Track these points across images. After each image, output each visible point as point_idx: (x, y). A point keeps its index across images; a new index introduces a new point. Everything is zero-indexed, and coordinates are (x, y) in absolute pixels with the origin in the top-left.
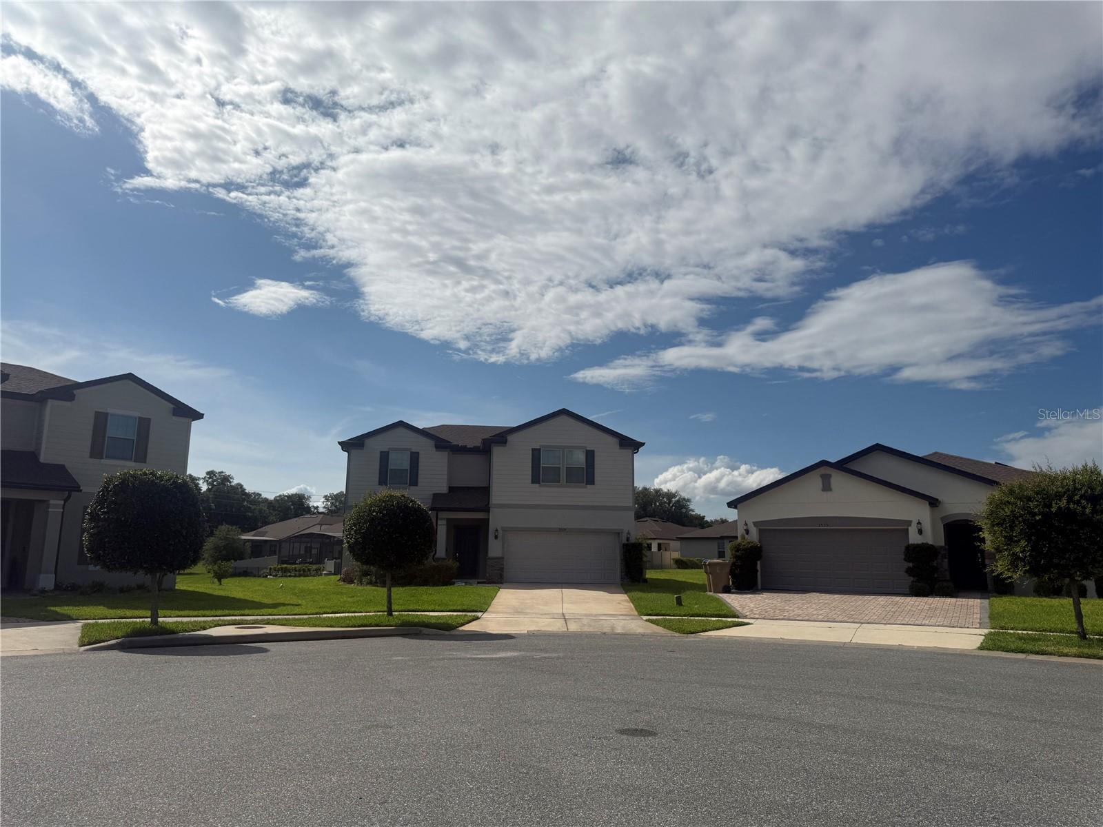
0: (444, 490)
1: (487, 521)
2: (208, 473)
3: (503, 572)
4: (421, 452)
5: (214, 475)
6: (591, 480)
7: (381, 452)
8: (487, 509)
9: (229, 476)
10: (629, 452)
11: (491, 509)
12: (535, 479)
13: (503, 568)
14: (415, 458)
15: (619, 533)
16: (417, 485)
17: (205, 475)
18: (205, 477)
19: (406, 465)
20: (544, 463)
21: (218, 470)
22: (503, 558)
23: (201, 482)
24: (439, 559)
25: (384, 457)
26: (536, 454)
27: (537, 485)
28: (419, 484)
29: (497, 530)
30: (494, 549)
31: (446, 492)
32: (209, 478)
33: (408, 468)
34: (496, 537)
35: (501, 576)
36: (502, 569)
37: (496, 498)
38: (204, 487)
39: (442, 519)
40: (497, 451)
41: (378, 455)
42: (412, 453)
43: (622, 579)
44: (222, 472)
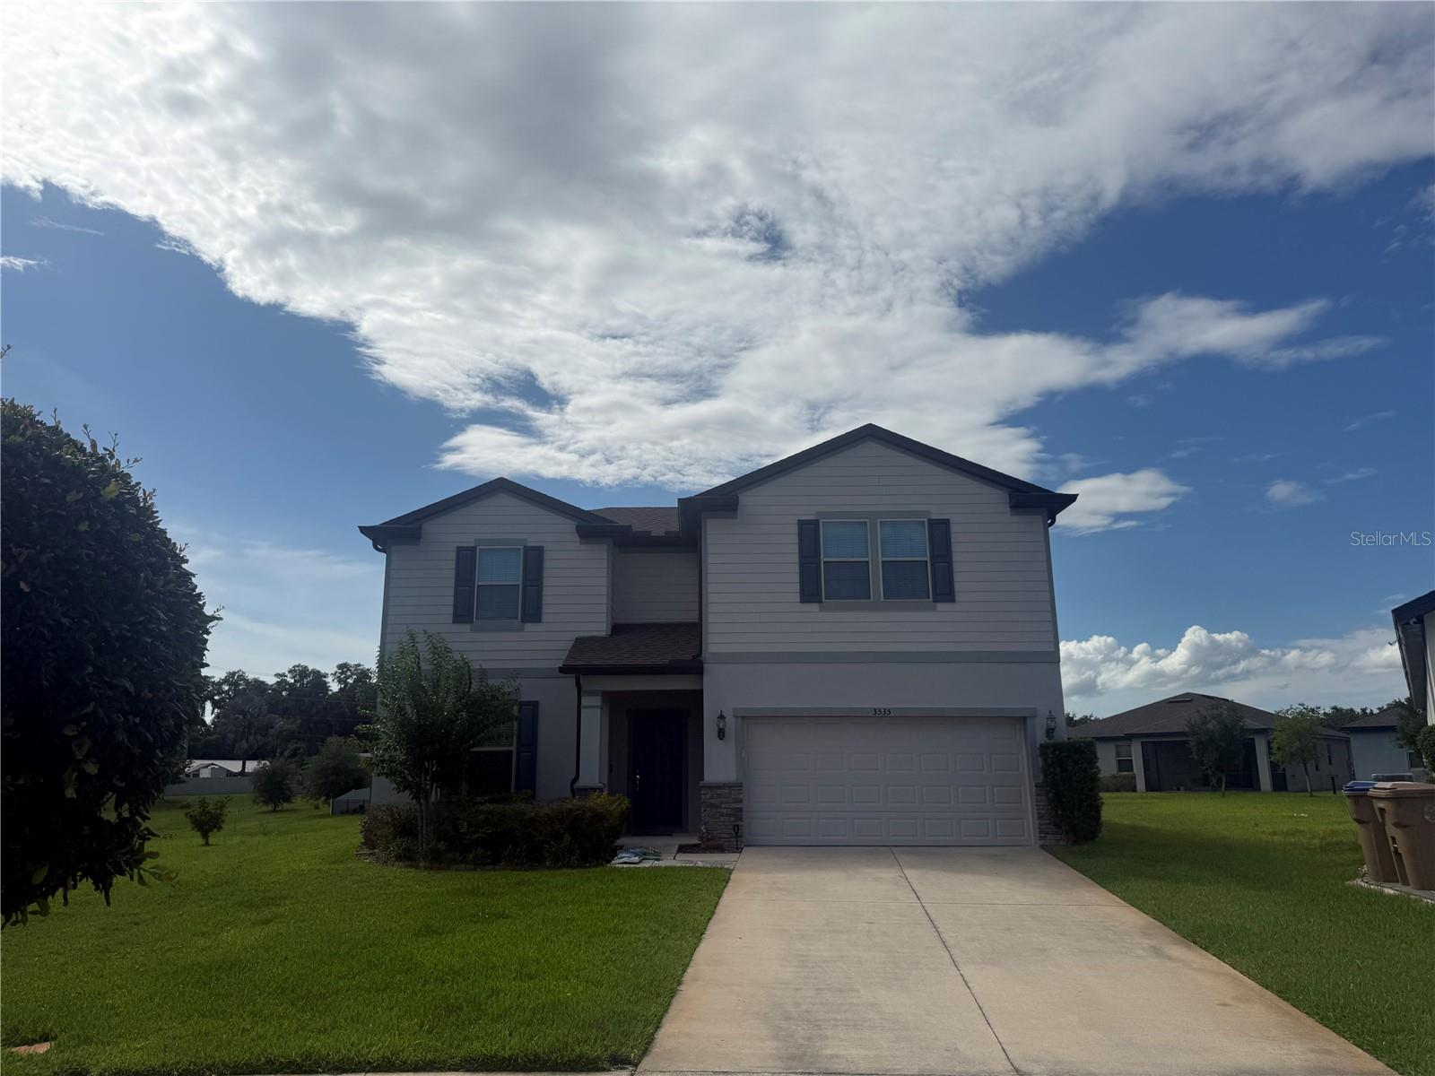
0: (601, 628)
1: (698, 695)
2: (340, 667)
3: (741, 819)
4: (547, 547)
5: (349, 669)
6: (945, 591)
7: (459, 549)
8: (695, 668)
9: (368, 670)
10: (1037, 520)
11: (705, 666)
12: (809, 593)
13: (741, 809)
14: (534, 559)
15: (1025, 719)
16: (539, 621)
17: (336, 669)
18: (336, 672)
19: (515, 577)
20: (829, 554)
21: (352, 662)
22: (740, 785)
23: (329, 679)
24: (586, 791)
25: (466, 559)
26: (809, 533)
27: (815, 607)
28: (545, 618)
29: (722, 717)
30: (718, 763)
31: (604, 634)
32: (342, 674)
33: (520, 582)
34: (721, 734)
35: (737, 831)
36: (738, 813)
37: (716, 642)
38: (335, 687)
39: (592, 693)
40: (716, 535)
41: (453, 556)
42: (527, 550)
43: (1043, 833)
44: (359, 665)
